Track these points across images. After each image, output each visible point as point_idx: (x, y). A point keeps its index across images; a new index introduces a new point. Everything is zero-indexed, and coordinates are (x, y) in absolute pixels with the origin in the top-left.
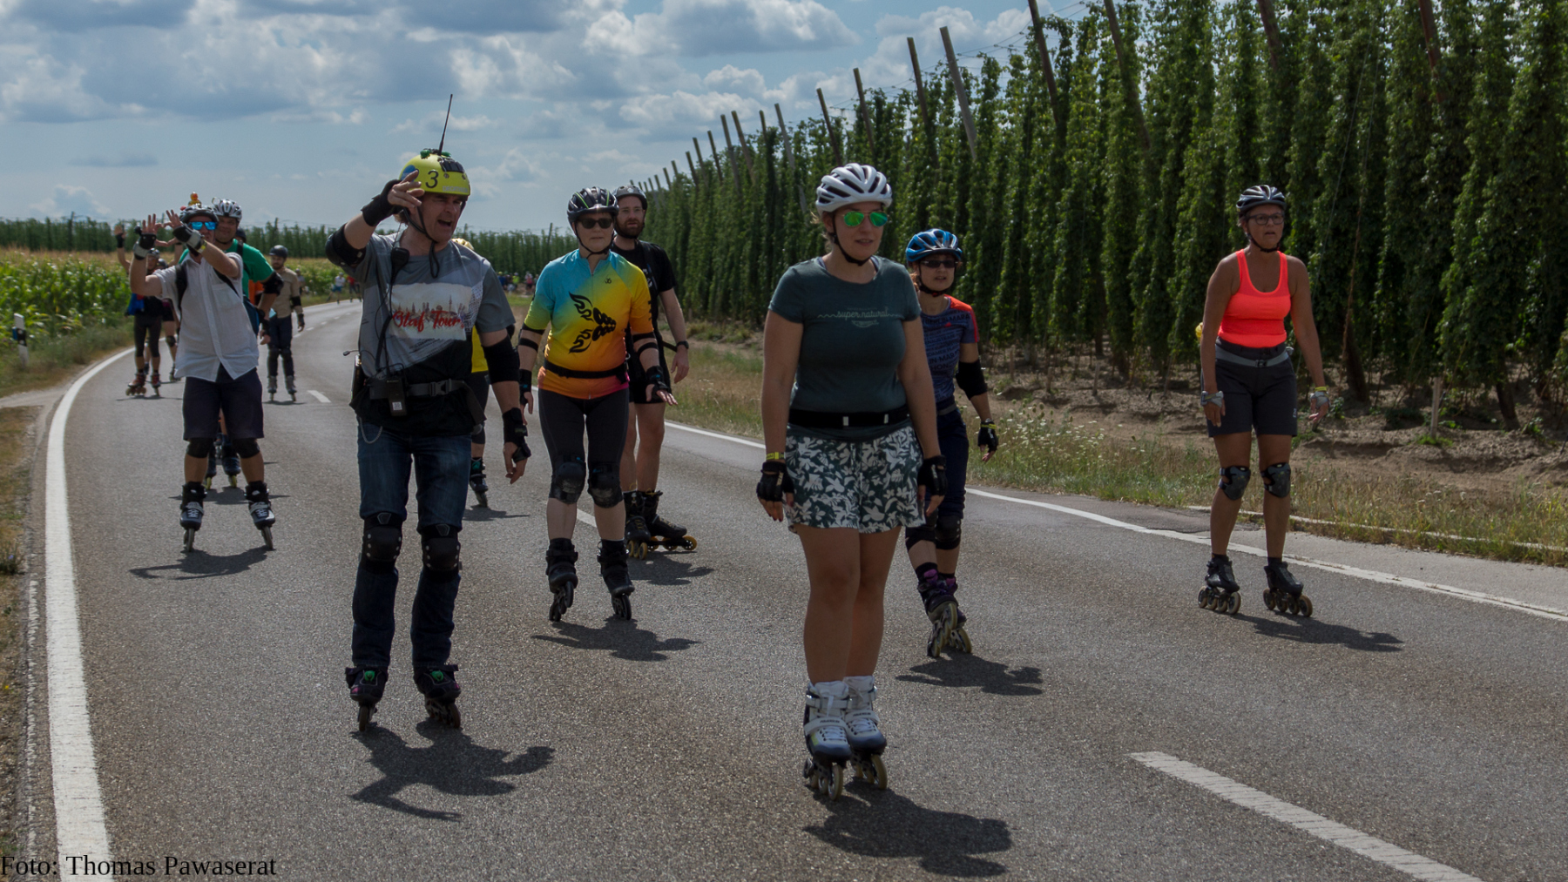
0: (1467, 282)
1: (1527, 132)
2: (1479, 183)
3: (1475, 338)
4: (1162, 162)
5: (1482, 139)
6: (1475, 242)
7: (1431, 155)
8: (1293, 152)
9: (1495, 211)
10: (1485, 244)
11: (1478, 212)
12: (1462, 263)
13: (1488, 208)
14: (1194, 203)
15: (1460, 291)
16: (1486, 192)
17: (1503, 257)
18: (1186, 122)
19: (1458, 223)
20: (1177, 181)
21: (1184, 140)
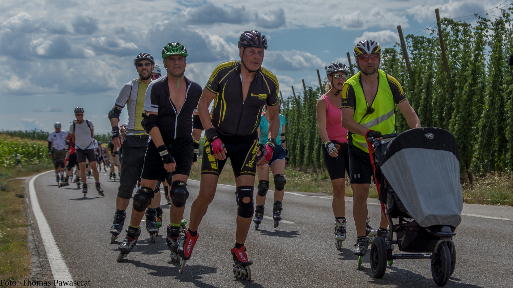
1: (468, 101)
2: (456, 116)
5: (457, 103)
7: (446, 108)
10: (456, 133)
13: (458, 123)
16: (457, 119)
17: (461, 137)
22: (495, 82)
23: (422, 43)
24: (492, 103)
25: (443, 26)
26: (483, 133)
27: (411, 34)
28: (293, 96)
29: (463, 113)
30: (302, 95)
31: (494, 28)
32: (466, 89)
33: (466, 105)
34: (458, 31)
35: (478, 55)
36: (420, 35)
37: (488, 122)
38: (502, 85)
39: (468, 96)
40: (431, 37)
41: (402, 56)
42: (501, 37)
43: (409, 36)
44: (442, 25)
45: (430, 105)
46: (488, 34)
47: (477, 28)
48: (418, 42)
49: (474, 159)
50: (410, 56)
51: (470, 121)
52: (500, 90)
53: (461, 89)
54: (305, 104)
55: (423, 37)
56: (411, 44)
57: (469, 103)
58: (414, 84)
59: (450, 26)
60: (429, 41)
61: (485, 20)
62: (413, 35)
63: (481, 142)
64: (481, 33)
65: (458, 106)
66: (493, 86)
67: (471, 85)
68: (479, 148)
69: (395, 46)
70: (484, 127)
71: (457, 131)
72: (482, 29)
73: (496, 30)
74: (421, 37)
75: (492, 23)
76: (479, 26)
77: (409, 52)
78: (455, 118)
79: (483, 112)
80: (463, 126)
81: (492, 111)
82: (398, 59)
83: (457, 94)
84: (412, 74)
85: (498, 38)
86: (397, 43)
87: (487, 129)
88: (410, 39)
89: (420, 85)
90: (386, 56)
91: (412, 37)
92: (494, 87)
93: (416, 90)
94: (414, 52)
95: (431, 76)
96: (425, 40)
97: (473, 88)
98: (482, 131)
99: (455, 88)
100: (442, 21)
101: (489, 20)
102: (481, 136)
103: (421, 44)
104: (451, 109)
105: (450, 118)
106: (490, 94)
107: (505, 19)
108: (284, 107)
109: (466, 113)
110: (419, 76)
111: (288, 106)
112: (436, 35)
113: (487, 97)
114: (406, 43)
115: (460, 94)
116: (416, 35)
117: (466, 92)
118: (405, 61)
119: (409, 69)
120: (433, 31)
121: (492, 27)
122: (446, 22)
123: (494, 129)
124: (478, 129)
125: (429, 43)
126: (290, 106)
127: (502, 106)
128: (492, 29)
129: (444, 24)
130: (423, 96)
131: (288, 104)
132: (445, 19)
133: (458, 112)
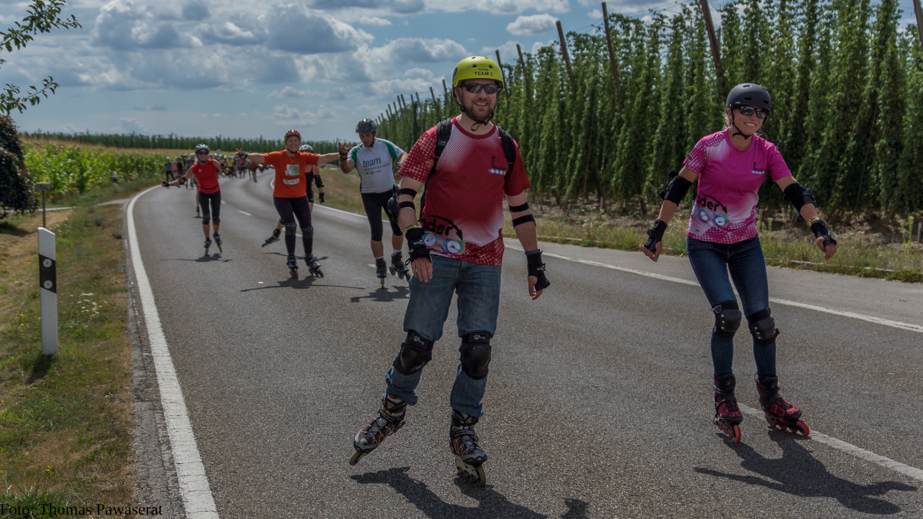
0: (621, 165)
1: (640, 113)
2: (626, 131)
3: (623, 184)
4: (538, 120)
5: (628, 115)
6: (623, 151)
7: (615, 120)
8: (574, 118)
9: (630, 141)
10: (626, 151)
11: (625, 141)
12: (620, 158)
13: (628, 139)
14: (546, 136)
15: (619, 168)
16: (627, 134)
17: (632, 156)
18: (544, 106)
19: (619, 144)
20: (541, 127)
21: (544, 112)
22: (673, 92)
23: (585, 42)
24: (670, 117)
25: (611, 24)
26: (658, 152)
27: (572, 31)
28: (431, 98)
29: (634, 127)
30: (443, 99)
31: (672, 25)
32: (638, 99)
33: (638, 117)
34: (628, 29)
35: (653, 57)
36: (583, 32)
37: (665, 139)
38: (681, 95)
39: (642, 107)
40: (596, 35)
41: (561, 56)
42: (681, 37)
43: (570, 34)
44: (609, 22)
45: (595, 116)
46: (665, 33)
47: (652, 26)
48: (581, 41)
49: (647, 183)
50: (572, 57)
51: (643, 137)
52: (679, 100)
53: (633, 98)
54: (445, 108)
55: (587, 35)
56: (572, 43)
57: (642, 116)
58: (575, 90)
59: (619, 23)
60: (594, 39)
61: (662, 16)
62: (574, 32)
63: (656, 162)
64: (657, 31)
65: (628, 118)
66: (670, 96)
67: (645, 94)
68: (654, 170)
69: (553, 45)
70: (660, 144)
71: (627, 149)
72: (658, 28)
73: (674, 28)
74: (584, 35)
75: (670, 20)
76: (655, 24)
77: (569, 52)
78: (625, 133)
79: (659, 127)
80: (634, 143)
81: (669, 126)
82: (556, 60)
83: (627, 104)
84: (573, 77)
85: (677, 38)
86: (555, 42)
87: (663, 147)
88: (571, 38)
89: (583, 92)
90: (543, 56)
91: (573, 34)
92: (672, 97)
93: (578, 98)
94: (576, 52)
95: (596, 81)
96: (589, 38)
97: (647, 98)
98: (657, 149)
99: (625, 98)
100: (610, 17)
101: (666, 17)
102: (656, 156)
103: (585, 44)
104: (620, 122)
105: (619, 133)
106: (667, 105)
107: (685, 16)
108: (421, 110)
109: (639, 127)
110: (582, 81)
111: (425, 110)
112: (602, 34)
113: (663, 109)
114: (566, 41)
115: (631, 104)
116: (578, 33)
117: (638, 103)
118: (564, 62)
119: (570, 72)
120: (599, 28)
121: (669, 24)
122: (615, 19)
123: (671, 147)
124: (652, 147)
125: (594, 42)
126: (428, 109)
127: (681, 120)
128: (670, 27)
129: (612, 21)
130: (587, 105)
131: (426, 107)
132: (614, 15)
133: (628, 126)
